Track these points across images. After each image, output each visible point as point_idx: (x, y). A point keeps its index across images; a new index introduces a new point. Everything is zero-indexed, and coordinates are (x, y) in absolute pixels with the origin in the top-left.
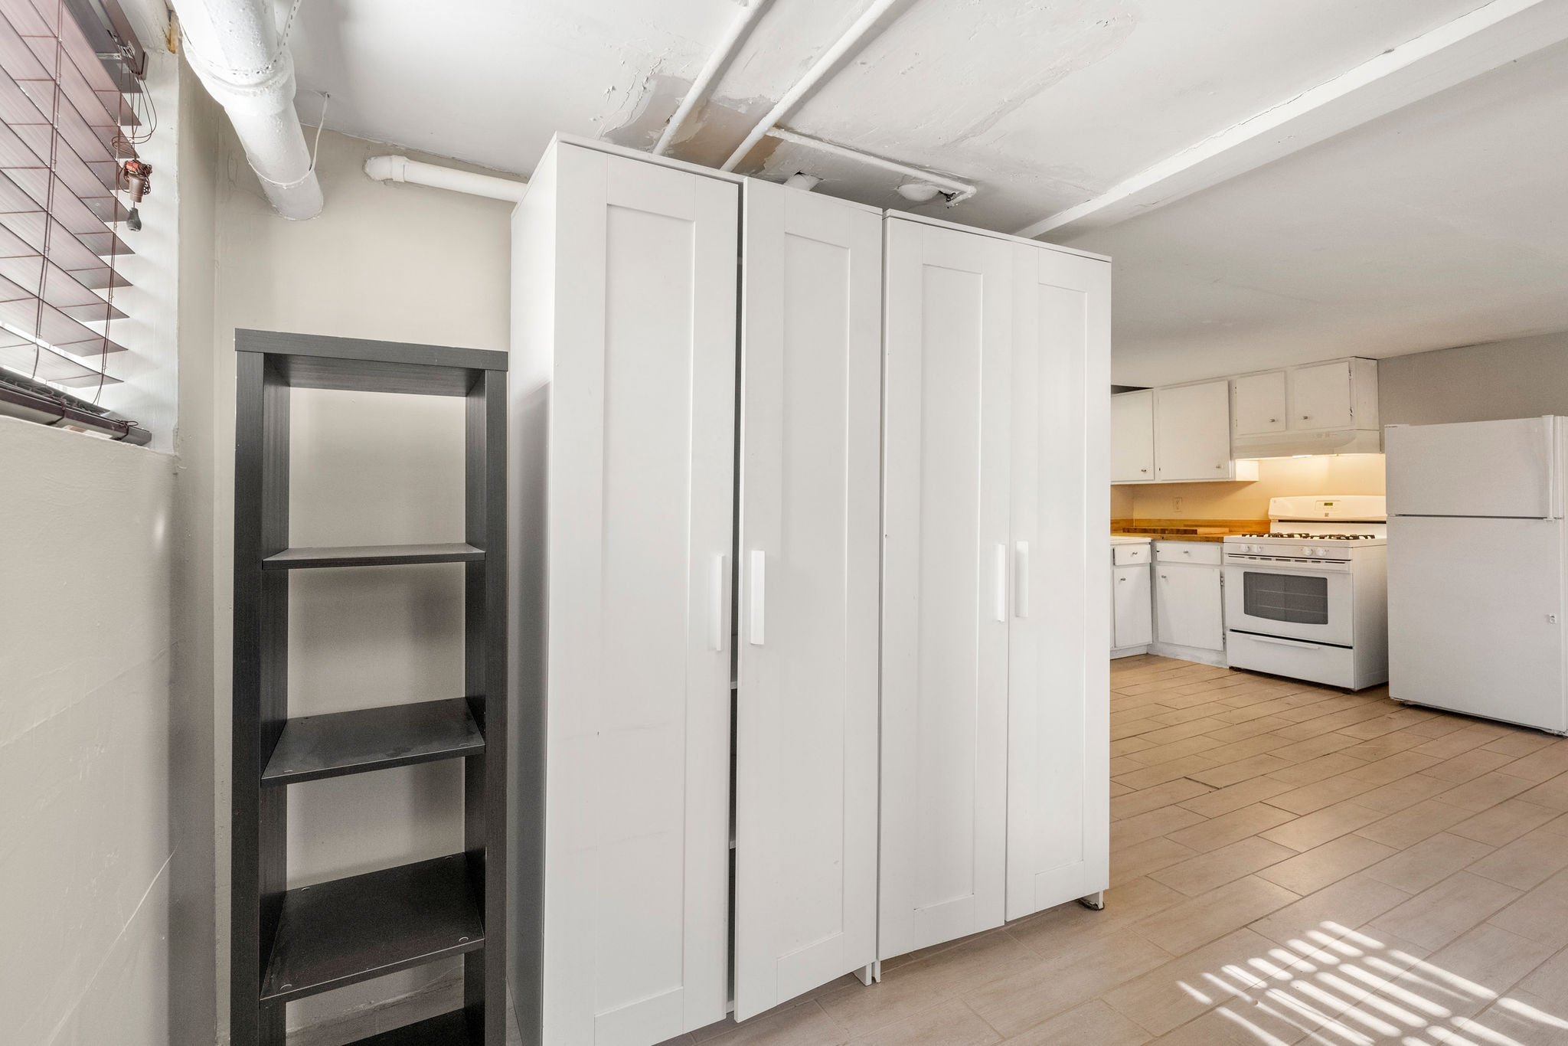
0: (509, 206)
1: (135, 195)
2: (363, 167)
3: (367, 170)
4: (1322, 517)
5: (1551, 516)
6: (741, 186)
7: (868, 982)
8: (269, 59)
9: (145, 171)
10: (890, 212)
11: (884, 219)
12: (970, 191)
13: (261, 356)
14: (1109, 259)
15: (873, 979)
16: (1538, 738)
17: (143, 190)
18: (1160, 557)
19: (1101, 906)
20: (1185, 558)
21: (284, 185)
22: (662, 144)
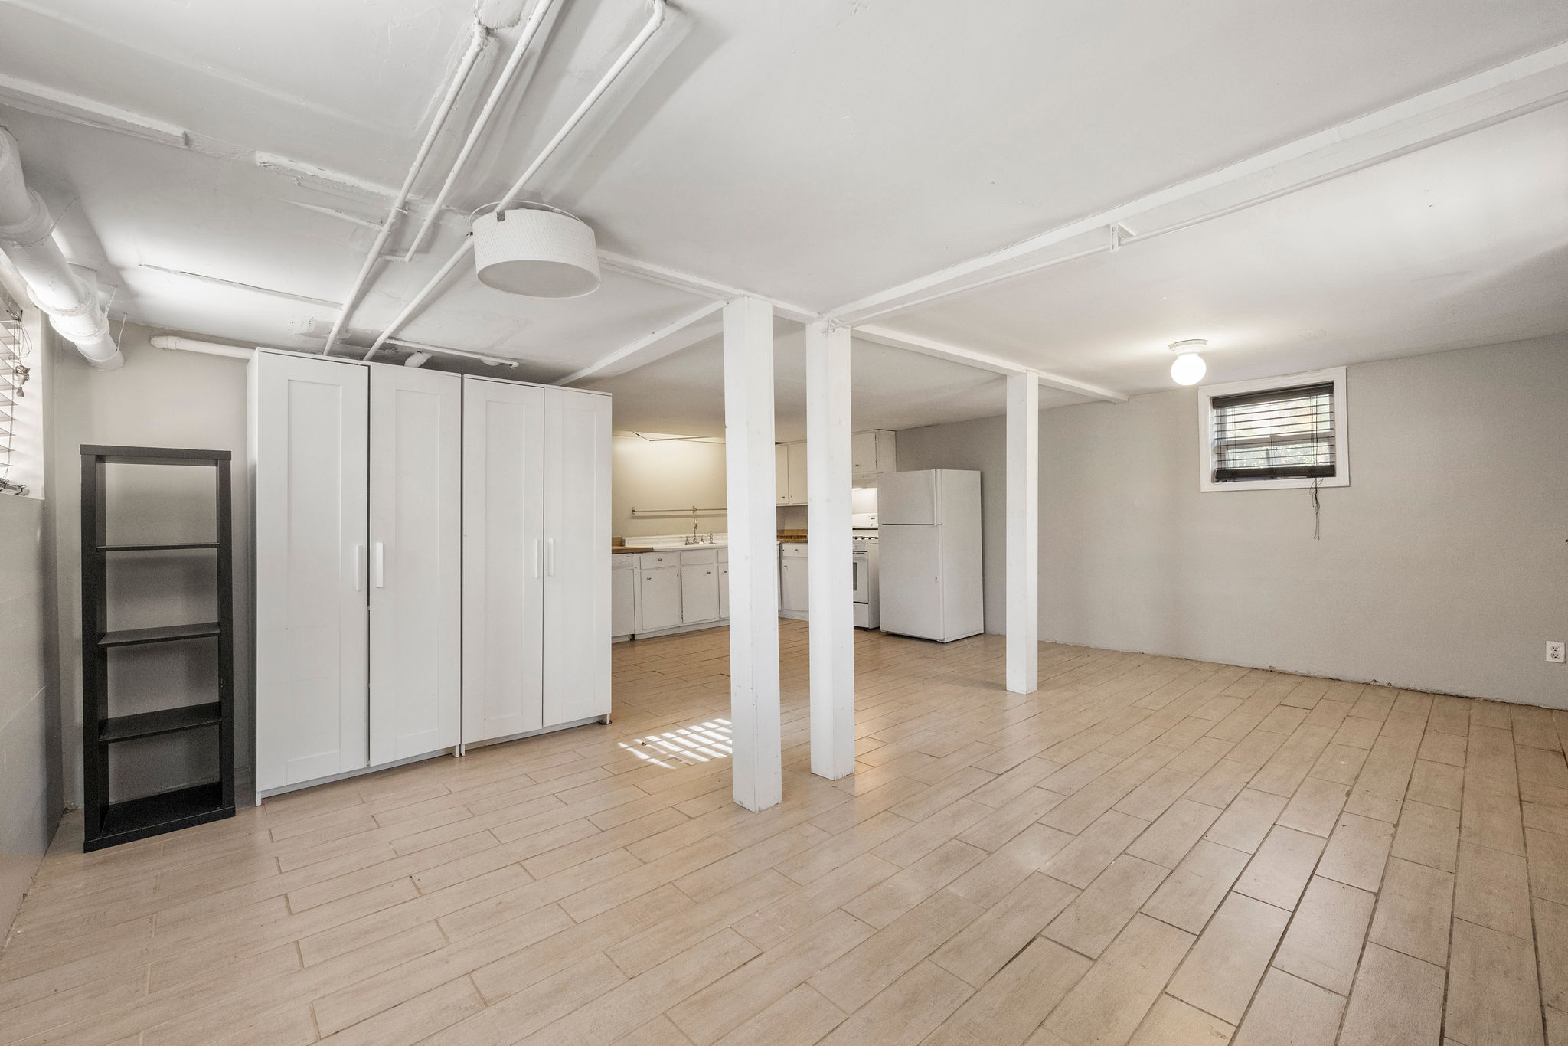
0: (247, 361)
1: (21, 381)
2: (149, 341)
3: (152, 343)
4: (869, 526)
5: (936, 524)
6: (369, 367)
7: (457, 755)
8: (97, 327)
9: (27, 371)
10: (465, 375)
11: (462, 380)
12: (515, 364)
13: (94, 456)
14: (611, 394)
15: (461, 754)
16: (932, 644)
17: (26, 379)
18: (785, 554)
19: (608, 722)
20: (796, 554)
21: (100, 361)
22: (326, 352)
